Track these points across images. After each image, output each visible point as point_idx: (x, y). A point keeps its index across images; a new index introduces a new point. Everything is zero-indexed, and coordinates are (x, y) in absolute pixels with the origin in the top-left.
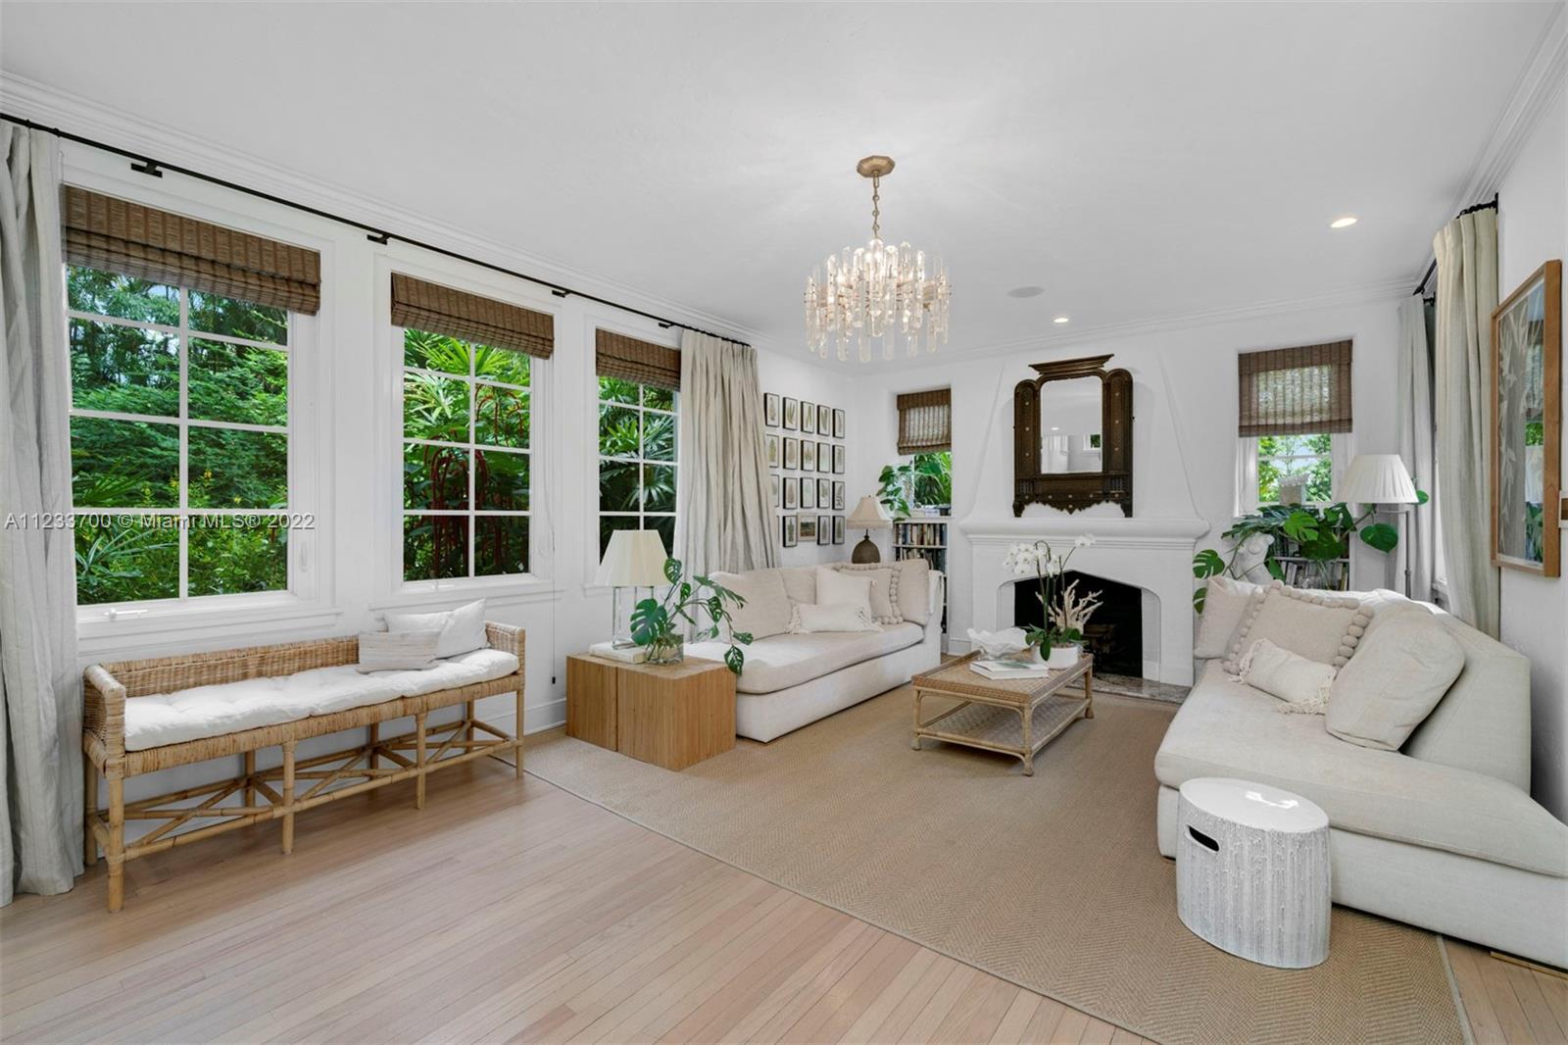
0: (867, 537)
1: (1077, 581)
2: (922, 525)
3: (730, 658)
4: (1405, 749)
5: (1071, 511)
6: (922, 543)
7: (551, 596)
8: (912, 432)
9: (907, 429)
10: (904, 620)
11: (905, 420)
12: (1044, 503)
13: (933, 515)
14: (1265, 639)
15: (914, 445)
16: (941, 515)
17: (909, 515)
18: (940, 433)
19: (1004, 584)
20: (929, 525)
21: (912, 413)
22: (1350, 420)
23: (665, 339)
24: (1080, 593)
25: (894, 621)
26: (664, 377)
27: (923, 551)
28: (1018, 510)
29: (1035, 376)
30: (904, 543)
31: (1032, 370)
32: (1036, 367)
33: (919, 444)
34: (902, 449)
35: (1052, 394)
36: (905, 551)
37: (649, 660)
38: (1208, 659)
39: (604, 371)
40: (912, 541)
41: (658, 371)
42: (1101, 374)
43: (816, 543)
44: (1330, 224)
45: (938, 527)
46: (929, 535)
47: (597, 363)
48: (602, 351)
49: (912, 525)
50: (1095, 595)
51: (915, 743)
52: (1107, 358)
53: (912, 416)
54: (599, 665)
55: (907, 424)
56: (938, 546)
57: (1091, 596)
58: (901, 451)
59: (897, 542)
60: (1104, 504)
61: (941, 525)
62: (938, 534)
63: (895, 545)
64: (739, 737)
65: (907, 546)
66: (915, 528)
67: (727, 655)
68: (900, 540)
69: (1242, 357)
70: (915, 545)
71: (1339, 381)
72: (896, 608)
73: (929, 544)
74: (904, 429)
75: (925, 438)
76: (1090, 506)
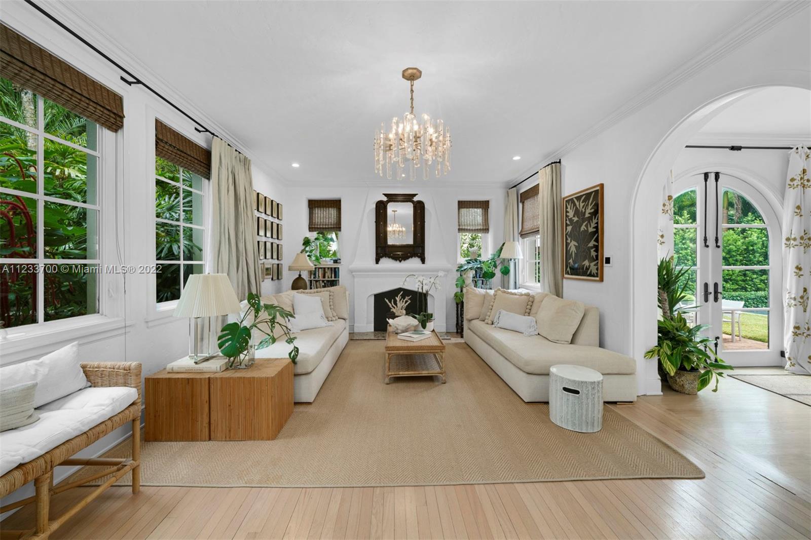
0: (300, 275)
1: (402, 292)
2: (325, 268)
3: (292, 355)
4: (572, 342)
5: (400, 261)
6: (324, 277)
7: (123, 331)
8: (316, 220)
9: (314, 218)
10: (339, 318)
11: (312, 213)
12: (389, 257)
13: (329, 263)
14: (502, 310)
15: (319, 227)
16: (334, 263)
17: (320, 263)
18: (333, 222)
19: (369, 296)
20: (328, 268)
21: (317, 210)
22: (488, 229)
23: (199, 139)
24: (403, 297)
25: (334, 319)
26: (199, 167)
27: (325, 282)
28: (377, 261)
29: (385, 199)
30: (314, 278)
31: (384, 196)
32: (385, 195)
33: (321, 226)
34: (311, 229)
35: (391, 208)
36: (315, 282)
37: (231, 366)
38: (472, 320)
39: (161, 152)
40: (319, 277)
41: (196, 161)
42: (413, 202)
43: (271, 279)
44: (513, 157)
45: (333, 269)
46: (328, 274)
47: (156, 145)
48: (160, 137)
49: (319, 268)
50: (408, 298)
51: (387, 380)
52: (415, 195)
53: (316, 211)
54: (188, 379)
55: (314, 216)
56: (333, 279)
57: (407, 298)
58: (311, 230)
59: (311, 277)
60: (413, 258)
61: (335, 268)
62: (333, 273)
63: (309, 279)
64: (296, 404)
65: (316, 279)
66: (320, 270)
67: (290, 354)
68: (312, 277)
69: (459, 202)
70: (321, 278)
71: (485, 215)
72: (334, 312)
73: (328, 278)
74: (312, 218)
75: (324, 223)
76: (408, 259)
